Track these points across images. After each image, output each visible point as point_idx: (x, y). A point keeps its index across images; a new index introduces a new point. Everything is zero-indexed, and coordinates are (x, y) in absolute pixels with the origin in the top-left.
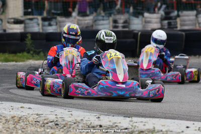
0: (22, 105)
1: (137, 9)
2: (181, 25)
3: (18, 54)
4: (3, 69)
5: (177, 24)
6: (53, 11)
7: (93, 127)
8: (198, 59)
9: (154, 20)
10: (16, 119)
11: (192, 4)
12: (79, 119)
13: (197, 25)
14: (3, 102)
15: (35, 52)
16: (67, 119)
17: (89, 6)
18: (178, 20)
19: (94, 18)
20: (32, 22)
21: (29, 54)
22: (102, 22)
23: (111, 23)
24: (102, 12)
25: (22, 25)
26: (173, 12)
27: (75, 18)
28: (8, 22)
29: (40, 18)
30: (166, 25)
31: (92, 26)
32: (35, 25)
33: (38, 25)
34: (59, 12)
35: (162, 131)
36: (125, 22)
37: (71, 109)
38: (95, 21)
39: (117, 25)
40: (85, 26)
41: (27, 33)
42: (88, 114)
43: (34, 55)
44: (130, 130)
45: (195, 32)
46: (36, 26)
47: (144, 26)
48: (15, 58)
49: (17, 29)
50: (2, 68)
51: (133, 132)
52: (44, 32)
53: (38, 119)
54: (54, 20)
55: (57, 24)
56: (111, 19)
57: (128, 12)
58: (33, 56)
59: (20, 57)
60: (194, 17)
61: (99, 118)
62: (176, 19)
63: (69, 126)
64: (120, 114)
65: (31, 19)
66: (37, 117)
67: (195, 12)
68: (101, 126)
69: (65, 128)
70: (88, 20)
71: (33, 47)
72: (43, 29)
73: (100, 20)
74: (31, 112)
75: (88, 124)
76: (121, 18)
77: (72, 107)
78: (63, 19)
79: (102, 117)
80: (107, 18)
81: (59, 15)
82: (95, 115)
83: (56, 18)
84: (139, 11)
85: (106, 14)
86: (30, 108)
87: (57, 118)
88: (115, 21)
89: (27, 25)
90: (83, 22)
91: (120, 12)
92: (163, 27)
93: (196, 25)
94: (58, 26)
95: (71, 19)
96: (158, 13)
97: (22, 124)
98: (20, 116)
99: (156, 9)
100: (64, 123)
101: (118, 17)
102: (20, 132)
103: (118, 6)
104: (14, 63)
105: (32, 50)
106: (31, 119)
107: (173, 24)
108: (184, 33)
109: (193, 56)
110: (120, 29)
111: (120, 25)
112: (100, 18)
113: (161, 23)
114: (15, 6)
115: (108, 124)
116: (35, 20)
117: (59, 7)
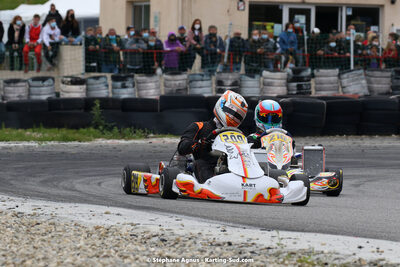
0: (105, 209)
2: (316, 90)
3: (82, 130)
4: (63, 153)
5: (310, 88)
6: (128, 66)
7: (219, 245)
9: (277, 82)
10: (103, 231)
12: (195, 232)
13: (340, 89)
14: (77, 205)
15: (105, 127)
16: (176, 232)
18: (312, 82)
19: (188, 77)
20: (98, 82)
21: (98, 131)
22: (200, 83)
23: (214, 85)
25: (85, 86)
26: (305, 70)
27: (160, 76)
28: (63, 83)
29: (109, 75)
30: (295, 88)
31: (186, 89)
32: (102, 86)
33: (107, 86)
35: (322, 252)
36: (235, 84)
37: (179, 217)
38: (191, 81)
39: (223, 88)
40: (175, 89)
41: (94, 99)
42: (206, 224)
43: (105, 132)
44: (275, 251)
46: (104, 87)
47: (262, 90)
48: (77, 135)
49: (76, 92)
50: (62, 150)
51: (277, 255)
52: (115, 96)
53: (135, 232)
54: (130, 79)
55: (134, 86)
56: (214, 78)
57: (238, 69)
58: (104, 134)
59: (84, 134)
60: (336, 78)
61: (224, 231)
62: (309, 80)
63: (182, 243)
65: (97, 78)
66: (132, 227)
67: (337, 71)
68: (230, 244)
69: (177, 246)
70: (179, 80)
71: (102, 119)
72: (113, 93)
73: (198, 80)
74: (121, 220)
75: (211, 241)
76: (229, 78)
78: (144, 78)
79: (229, 230)
80: (208, 78)
81: (137, 72)
82: (217, 225)
83: (133, 77)
86: (118, 215)
87: (162, 230)
88: (220, 83)
89: (90, 87)
90: (173, 82)
91: (226, 69)
92: (290, 92)
93: (338, 89)
94: (135, 88)
95: (155, 78)
96: (282, 71)
97: (111, 239)
98: (106, 226)
99: (280, 66)
100: (173, 238)
101: (224, 76)
102: (112, 250)
103: (225, 60)
104: (76, 143)
105: (101, 124)
106: (124, 231)
107: (304, 87)
108: (324, 102)
109: (338, 137)
112: (198, 77)
113: (287, 86)
114: (73, 59)
115: (241, 240)
116: (103, 80)
117: (137, 60)
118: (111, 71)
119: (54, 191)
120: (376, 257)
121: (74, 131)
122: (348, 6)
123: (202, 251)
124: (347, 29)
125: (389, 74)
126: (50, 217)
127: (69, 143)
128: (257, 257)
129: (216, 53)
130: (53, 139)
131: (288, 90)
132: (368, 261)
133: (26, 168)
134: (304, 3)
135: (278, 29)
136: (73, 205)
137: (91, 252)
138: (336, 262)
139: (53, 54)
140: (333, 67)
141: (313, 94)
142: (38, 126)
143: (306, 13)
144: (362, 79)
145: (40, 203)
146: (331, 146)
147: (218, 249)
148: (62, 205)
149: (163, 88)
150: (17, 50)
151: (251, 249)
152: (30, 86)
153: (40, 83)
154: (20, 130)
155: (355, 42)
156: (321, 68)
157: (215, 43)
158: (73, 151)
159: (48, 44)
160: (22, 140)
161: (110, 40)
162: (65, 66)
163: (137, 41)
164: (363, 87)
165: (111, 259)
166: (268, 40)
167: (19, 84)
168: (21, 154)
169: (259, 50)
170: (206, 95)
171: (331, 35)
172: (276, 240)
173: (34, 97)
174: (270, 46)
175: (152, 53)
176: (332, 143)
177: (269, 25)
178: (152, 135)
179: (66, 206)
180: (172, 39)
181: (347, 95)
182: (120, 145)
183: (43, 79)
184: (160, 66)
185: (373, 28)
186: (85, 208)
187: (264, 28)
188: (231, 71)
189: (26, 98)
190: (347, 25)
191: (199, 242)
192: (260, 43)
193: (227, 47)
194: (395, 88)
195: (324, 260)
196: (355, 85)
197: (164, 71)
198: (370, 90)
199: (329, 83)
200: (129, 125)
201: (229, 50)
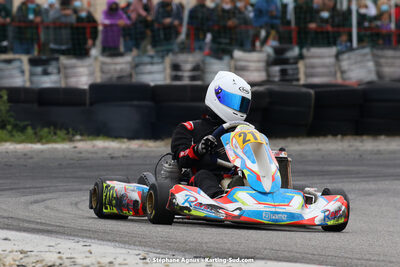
1: (220, 43)
2: (307, 76)
5: (298, 73)
6: (52, 46)
8: (340, 144)
9: (253, 65)
11: (328, 32)
12: (105, 261)
13: (339, 75)
15: (15, 126)
17: (124, 36)
18: (301, 65)
19: (134, 59)
20: (9, 66)
21: (5, 132)
22: (149, 68)
23: (168, 71)
24: (149, 47)
26: (291, 49)
27: (96, 58)
29: (25, 58)
30: (278, 74)
31: (131, 76)
32: (16, 72)
33: (23, 72)
34: (64, 47)
36: (196, 68)
37: (89, 241)
38: (137, 66)
39: (180, 73)
40: (116, 75)
42: (124, 251)
43: (14, 133)
45: (333, 89)
46: (18, 74)
52: (34, 86)
54: (54, 64)
55: (59, 72)
56: (169, 60)
57: (201, 49)
58: (12, 136)
60: (332, 60)
61: (145, 259)
62: (296, 63)
64: (186, 251)
65: (9, 62)
66: (21, 256)
67: (333, 50)
70: (122, 64)
71: (11, 116)
72: (31, 82)
73: (146, 64)
76: (188, 61)
77: (90, 238)
78: (73, 61)
80: (160, 61)
81: (63, 53)
82: (137, 252)
83: (57, 59)
84: (222, 46)
85: (157, 52)
86: (6, 239)
87: (60, 258)
88: (176, 67)
90: (113, 67)
91: (185, 48)
92: (271, 79)
93: (335, 75)
94: (61, 75)
95: (88, 61)
96: (261, 51)
99: (258, 44)
101: (182, 58)
103: (182, 37)
105: (10, 123)
106: (8, 260)
107: (290, 72)
108: (312, 91)
109: (330, 138)
110: (186, 82)
111: (187, 74)
112: (146, 59)
113: (267, 71)
116: (17, 64)
117: (64, 37)
118: (27, 52)
131: (268, 75)
141: (302, 81)
144: (368, 60)
146: (319, 150)
164: (369, 72)
175: (84, 28)
176: (321, 146)
178: (78, 137)
181: (347, 82)
182: (33, 151)
188: (191, 51)
193: (185, 19)
196: (358, 69)
198: (379, 75)
199: (324, 66)
200: (48, 124)
201: (189, 23)
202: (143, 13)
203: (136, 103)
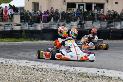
0: (26, 61)
2: (86, 27)
3: (19, 39)
6: (33, 21)
9: (75, 25)
10: (25, 67)
12: (52, 68)
15: (26, 38)
16: (46, 67)
18: (85, 25)
19: (50, 23)
21: (24, 39)
22: (53, 25)
23: (57, 26)
25: (20, 27)
26: (83, 21)
28: (14, 25)
29: (27, 23)
31: (49, 27)
32: (25, 26)
33: (27, 26)
34: (35, 21)
35: (88, 73)
36: (63, 25)
37: (47, 63)
38: (50, 25)
40: (46, 27)
41: (23, 30)
44: (74, 72)
46: (26, 27)
48: (18, 40)
49: (18, 28)
51: (75, 74)
53: (34, 68)
54: (33, 24)
56: (57, 24)
57: (64, 21)
58: (26, 40)
59: (20, 40)
60: (92, 24)
63: (48, 71)
64: (68, 65)
65: (24, 24)
66: (34, 66)
67: (92, 22)
68: (61, 71)
69: (46, 71)
70: (47, 24)
71: (25, 36)
72: (28, 28)
74: (31, 64)
75: (56, 70)
78: (37, 24)
79: (61, 67)
80: (55, 24)
81: (35, 22)
82: (58, 66)
83: (34, 24)
87: (42, 67)
89: (22, 27)
90: (45, 25)
94: (35, 27)
95: (40, 24)
96: (76, 22)
97: (28, 69)
98: (26, 66)
100: (45, 69)
101: (60, 23)
102: (28, 73)
103: (60, 19)
104: (18, 43)
106: (31, 67)
107: (83, 26)
108: (88, 30)
113: (78, 26)
114: (17, 19)
115: (64, 70)
117: (35, 19)
118: (28, 22)
119: (12, 56)
120: (103, 74)
121: (17, 39)
122: (95, 3)
123: (54, 73)
124: (94, 10)
125: (106, 22)
126: (10, 64)
127: (16, 43)
128: (69, 74)
129: (57, 17)
130: (11, 42)
131: (78, 27)
132: (101, 75)
133: (4, 50)
134: (82, 2)
135: (75, 10)
136: (17, 60)
137: (22, 73)
138: (92, 76)
139: (11, 17)
140: (91, 21)
142: (7, 38)
143: (83, 5)
144: (99, 24)
145: (8, 60)
147: (58, 72)
148: (14, 60)
149: (42, 27)
150: (1, 16)
151: (67, 72)
152: (5, 27)
153: (8, 26)
154: (2, 39)
155: (97, 13)
156: (87, 21)
157: (57, 14)
158: (17, 45)
159: (10, 15)
160: (3, 42)
161: (27, 13)
162: (15, 21)
163: (35, 13)
164: (99, 26)
165: (28, 75)
166: (72, 13)
167: (2, 26)
168: (2, 46)
169: (70, 16)
170: (55, 29)
171: (90, 12)
172: (74, 70)
173: (6, 30)
174: (73, 15)
175: (39, 17)
177: (72, 9)
178: (39, 40)
179: (15, 60)
180: (45, 13)
182: (30, 43)
183: (9, 25)
184: (42, 20)
185: (102, 10)
186: (20, 61)
187: (71, 9)
188: (62, 22)
189: (4, 30)
190: (95, 9)
191: (52, 70)
192: (70, 14)
193: (61, 15)
194: (108, 26)
195: (88, 75)
196: (97, 26)
197: (43, 22)
198: (101, 27)
199: (90, 25)
200: (33, 37)
201: (61, 16)
202: (51, 14)
203: (51, 33)
